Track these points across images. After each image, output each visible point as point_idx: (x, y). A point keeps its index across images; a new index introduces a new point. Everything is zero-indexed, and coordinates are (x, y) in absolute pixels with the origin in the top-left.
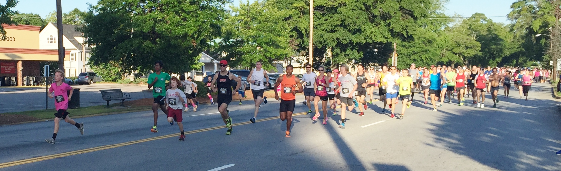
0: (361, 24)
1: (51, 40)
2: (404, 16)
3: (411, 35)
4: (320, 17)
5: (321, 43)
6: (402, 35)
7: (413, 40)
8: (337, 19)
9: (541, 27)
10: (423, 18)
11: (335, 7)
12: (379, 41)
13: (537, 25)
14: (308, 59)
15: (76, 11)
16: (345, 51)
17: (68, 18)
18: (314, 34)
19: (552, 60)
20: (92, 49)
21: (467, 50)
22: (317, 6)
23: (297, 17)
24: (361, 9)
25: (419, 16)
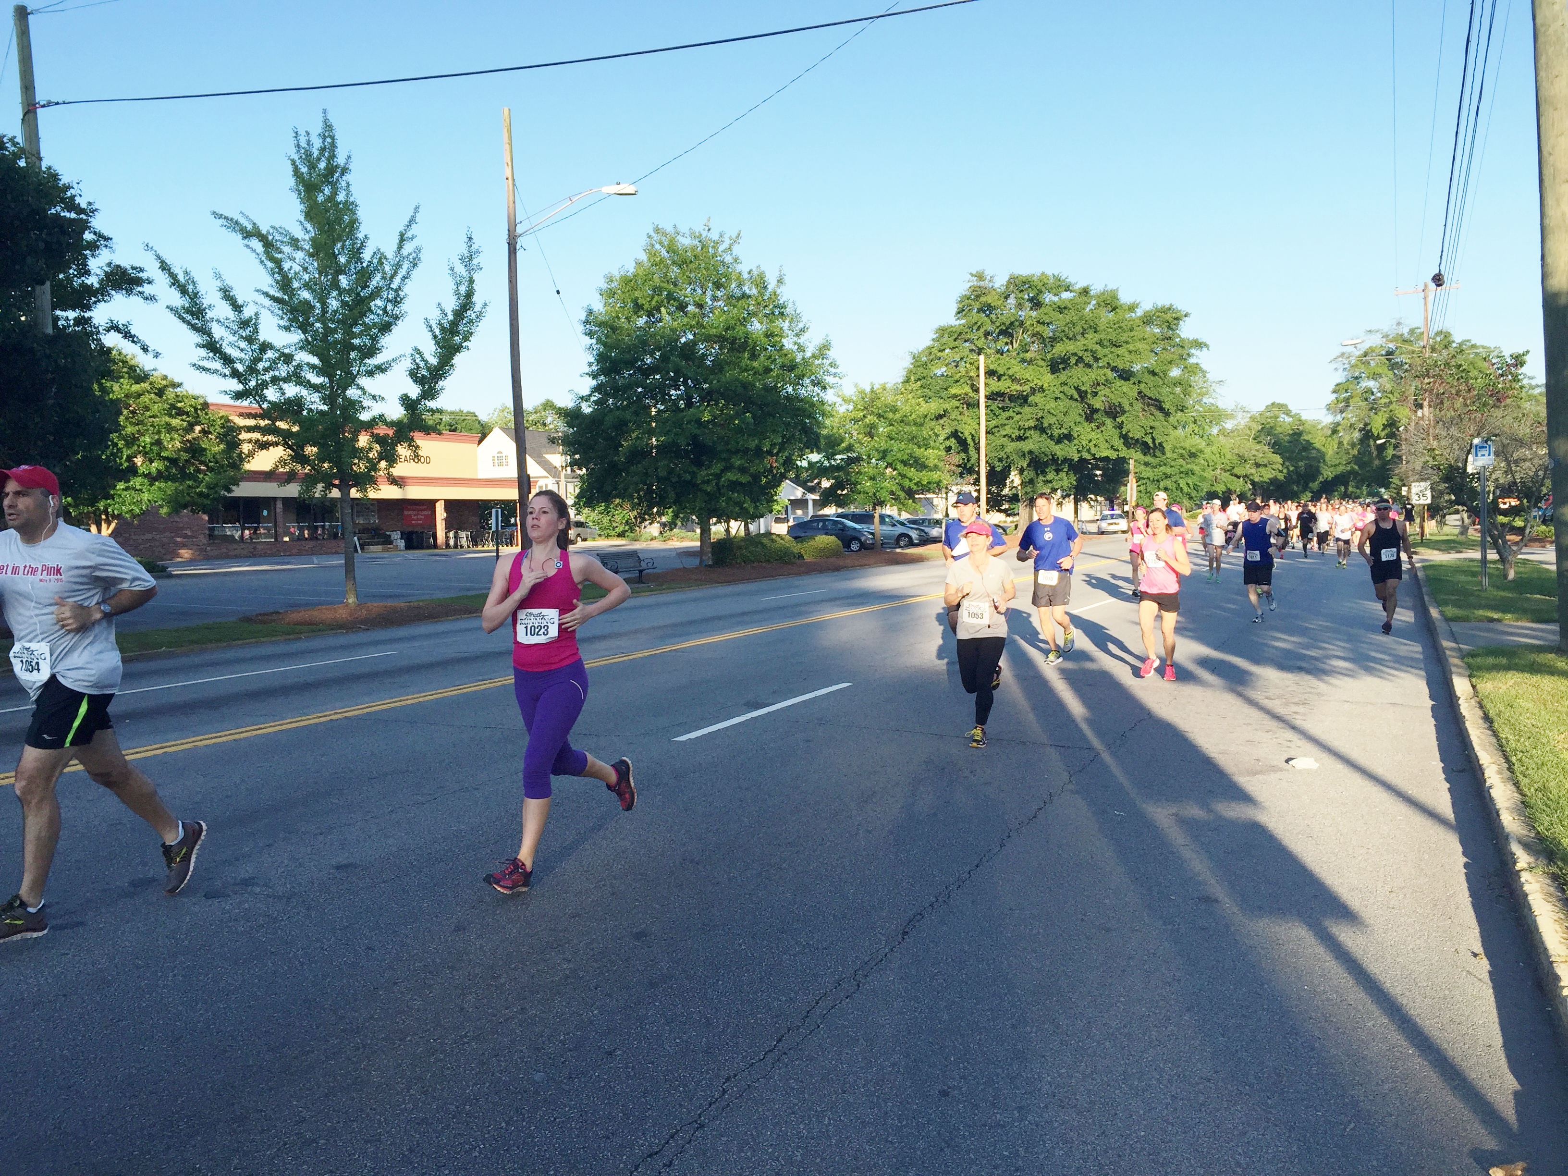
0: (1072, 425)
1: (500, 460)
2: (1146, 408)
3: (1160, 444)
4: (998, 412)
5: (1000, 460)
6: (1145, 444)
7: (1164, 453)
8: (1029, 416)
9: (1385, 427)
10: (1179, 414)
11: (1025, 393)
12: (1104, 454)
13: (1378, 423)
14: (978, 491)
15: (548, 405)
16: (1044, 473)
17: (531, 418)
18: (987, 444)
19: (1404, 485)
20: (581, 477)
21: (1260, 469)
22: (992, 393)
23: (956, 412)
24: (1072, 398)
25: (1172, 410)
